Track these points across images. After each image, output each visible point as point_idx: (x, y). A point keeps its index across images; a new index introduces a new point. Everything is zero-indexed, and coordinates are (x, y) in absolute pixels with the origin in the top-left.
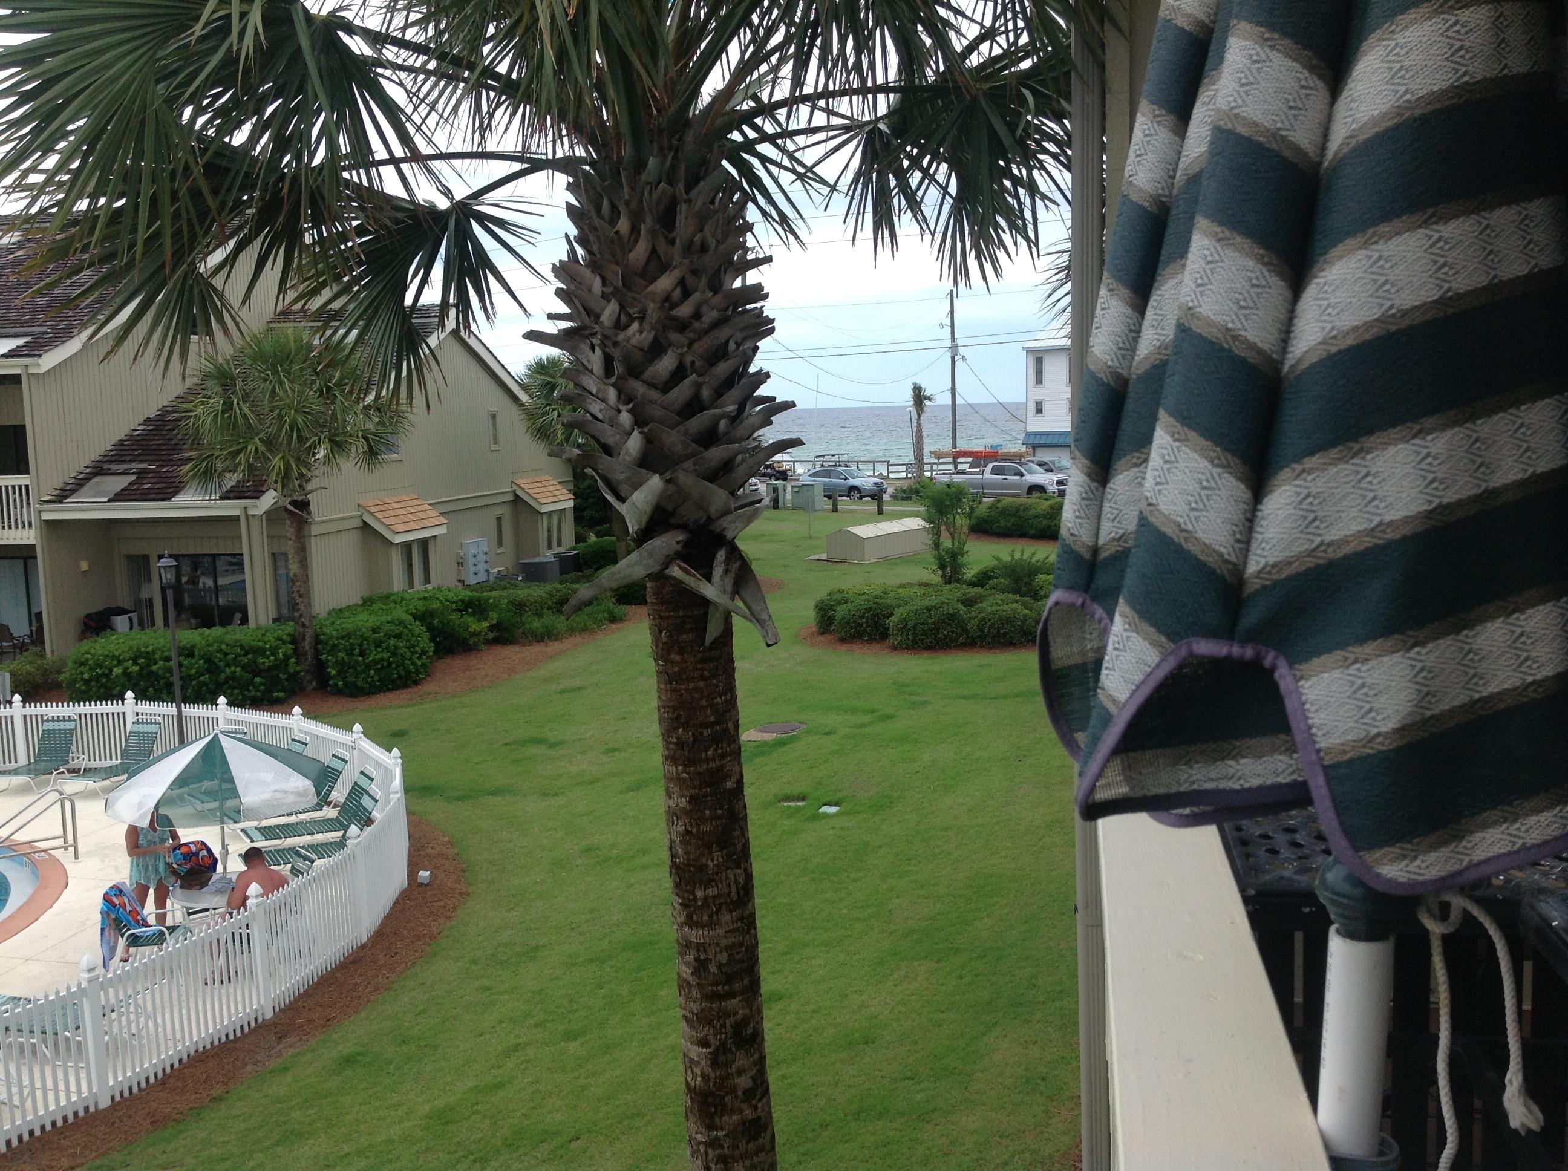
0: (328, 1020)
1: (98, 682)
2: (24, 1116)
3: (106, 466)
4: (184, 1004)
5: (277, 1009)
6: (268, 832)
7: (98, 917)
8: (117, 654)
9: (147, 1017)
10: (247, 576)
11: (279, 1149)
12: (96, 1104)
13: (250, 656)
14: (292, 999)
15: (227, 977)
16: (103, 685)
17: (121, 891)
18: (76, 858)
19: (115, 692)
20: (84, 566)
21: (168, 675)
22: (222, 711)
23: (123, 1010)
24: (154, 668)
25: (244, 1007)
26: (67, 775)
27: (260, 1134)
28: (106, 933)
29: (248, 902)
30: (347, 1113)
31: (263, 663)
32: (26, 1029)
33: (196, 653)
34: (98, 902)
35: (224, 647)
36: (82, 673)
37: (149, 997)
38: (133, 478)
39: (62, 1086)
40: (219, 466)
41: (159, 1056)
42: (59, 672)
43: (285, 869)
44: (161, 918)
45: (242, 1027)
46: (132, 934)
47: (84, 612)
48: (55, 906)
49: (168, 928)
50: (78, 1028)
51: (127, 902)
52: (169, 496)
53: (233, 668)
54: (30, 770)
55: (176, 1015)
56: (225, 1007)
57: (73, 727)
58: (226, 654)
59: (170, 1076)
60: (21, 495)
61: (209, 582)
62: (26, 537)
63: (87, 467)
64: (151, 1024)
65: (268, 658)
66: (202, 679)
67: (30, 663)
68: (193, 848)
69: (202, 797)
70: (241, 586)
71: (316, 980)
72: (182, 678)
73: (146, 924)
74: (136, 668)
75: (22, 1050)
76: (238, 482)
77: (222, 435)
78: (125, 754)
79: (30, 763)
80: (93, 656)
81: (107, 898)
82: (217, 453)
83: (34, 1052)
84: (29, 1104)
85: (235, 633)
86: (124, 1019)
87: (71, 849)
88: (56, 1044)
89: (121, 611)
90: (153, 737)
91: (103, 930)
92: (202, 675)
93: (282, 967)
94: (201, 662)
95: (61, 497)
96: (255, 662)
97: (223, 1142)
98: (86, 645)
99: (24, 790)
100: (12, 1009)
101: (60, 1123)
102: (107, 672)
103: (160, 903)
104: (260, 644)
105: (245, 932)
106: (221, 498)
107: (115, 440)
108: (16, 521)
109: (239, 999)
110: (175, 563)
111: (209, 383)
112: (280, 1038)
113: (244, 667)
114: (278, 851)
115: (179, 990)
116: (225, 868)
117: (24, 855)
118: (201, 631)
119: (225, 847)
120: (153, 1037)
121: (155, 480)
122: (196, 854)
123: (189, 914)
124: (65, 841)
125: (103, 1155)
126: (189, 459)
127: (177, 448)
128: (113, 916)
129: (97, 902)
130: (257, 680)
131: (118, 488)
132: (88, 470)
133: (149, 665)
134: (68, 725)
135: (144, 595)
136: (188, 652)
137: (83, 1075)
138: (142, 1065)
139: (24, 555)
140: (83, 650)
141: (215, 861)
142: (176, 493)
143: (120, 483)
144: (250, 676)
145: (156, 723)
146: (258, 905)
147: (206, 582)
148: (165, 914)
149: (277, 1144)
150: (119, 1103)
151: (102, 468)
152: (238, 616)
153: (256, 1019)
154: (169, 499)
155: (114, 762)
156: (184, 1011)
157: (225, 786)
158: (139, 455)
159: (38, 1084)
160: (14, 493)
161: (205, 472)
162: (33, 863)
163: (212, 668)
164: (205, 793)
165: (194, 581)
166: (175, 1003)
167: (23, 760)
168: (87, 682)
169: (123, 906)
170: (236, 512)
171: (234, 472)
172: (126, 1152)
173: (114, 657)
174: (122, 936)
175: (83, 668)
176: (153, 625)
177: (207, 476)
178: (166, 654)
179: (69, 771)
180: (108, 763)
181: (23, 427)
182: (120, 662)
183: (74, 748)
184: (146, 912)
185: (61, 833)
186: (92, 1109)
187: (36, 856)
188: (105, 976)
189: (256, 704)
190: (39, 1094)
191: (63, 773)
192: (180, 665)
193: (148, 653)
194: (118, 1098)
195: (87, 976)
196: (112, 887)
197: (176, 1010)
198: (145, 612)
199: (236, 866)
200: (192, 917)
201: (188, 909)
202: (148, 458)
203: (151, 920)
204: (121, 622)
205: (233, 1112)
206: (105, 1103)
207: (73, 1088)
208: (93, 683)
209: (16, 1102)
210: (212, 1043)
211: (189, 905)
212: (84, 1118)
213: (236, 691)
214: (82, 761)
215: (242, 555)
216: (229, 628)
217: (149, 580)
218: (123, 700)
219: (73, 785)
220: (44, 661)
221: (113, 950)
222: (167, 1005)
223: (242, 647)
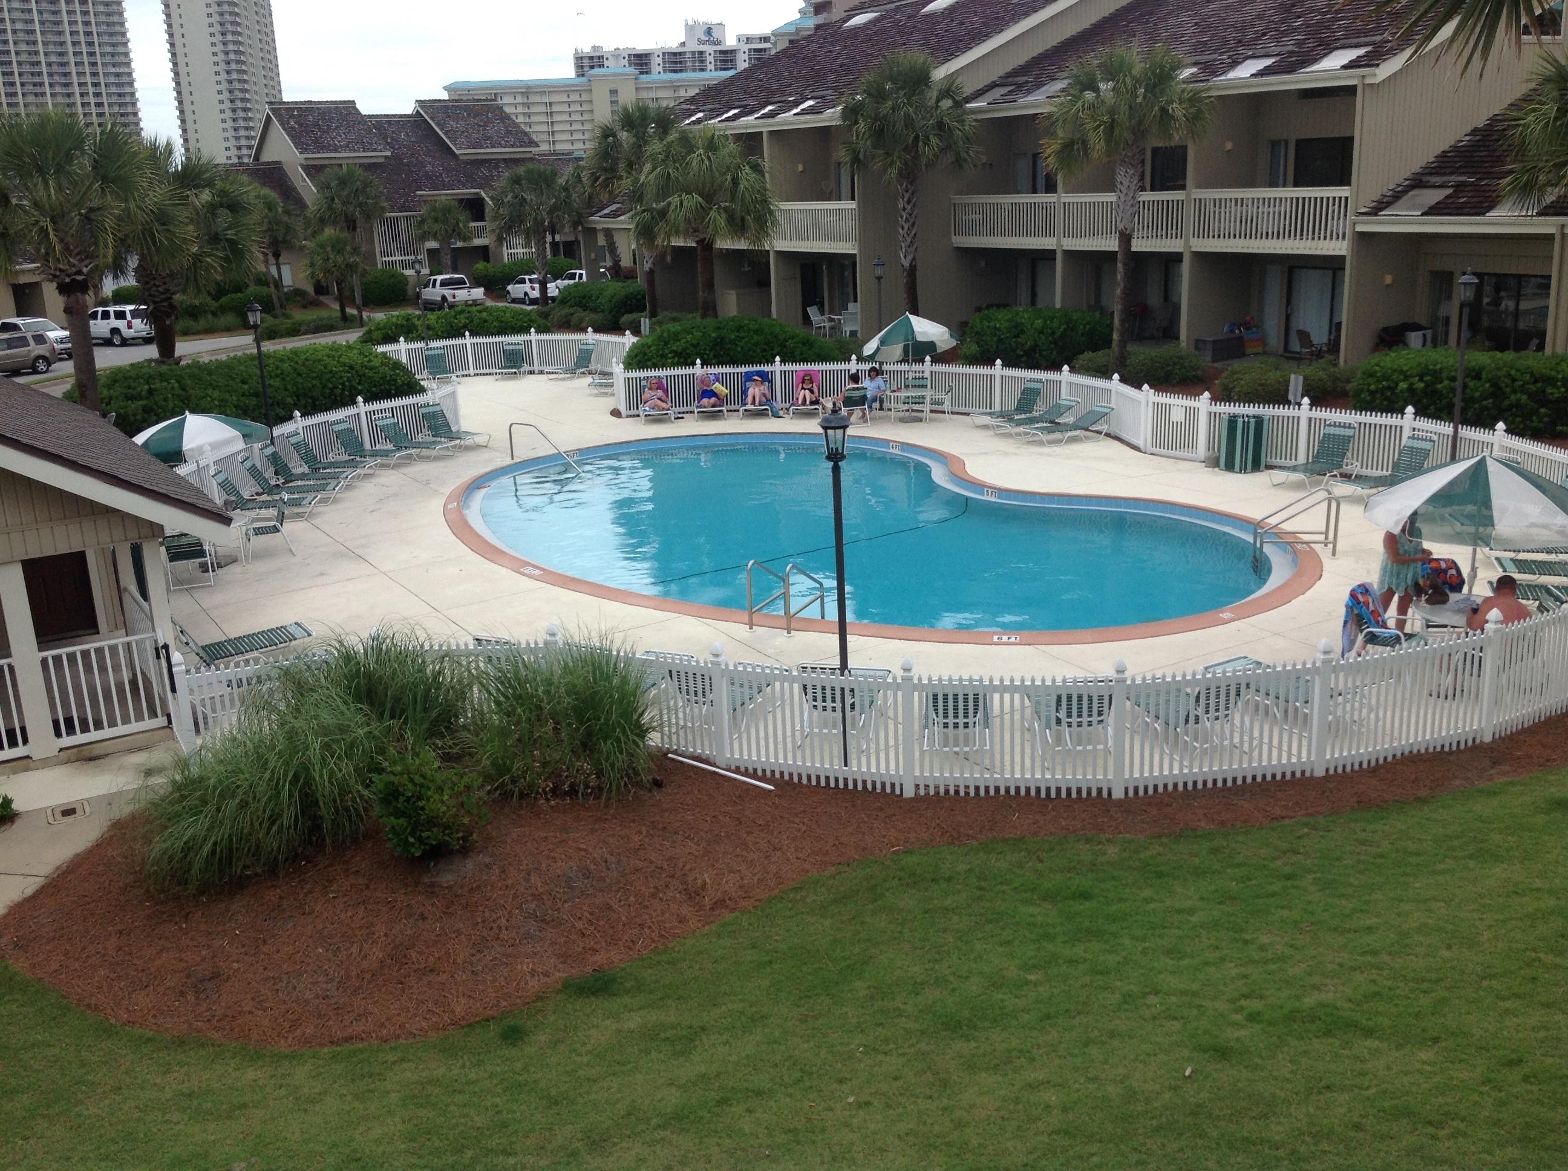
0: (1548, 760)
1: (1383, 394)
2: (1250, 763)
3: (1425, 179)
4: (1406, 707)
5: (1497, 736)
6: (1523, 566)
7: (1344, 610)
8: (1405, 368)
9: (1370, 710)
10: (1552, 303)
11: (1471, 864)
12: (1312, 770)
13: (1539, 385)
14: (1514, 730)
15: (1453, 694)
16: (1386, 399)
17: (1367, 591)
18: (1334, 554)
19: (1397, 406)
20: (1388, 279)
21: (1451, 395)
22: (1499, 437)
23: (1349, 696)
24: (1439, 386)
25: (1464, 726)
26: (1339, 478)
27: (1456, 843)
28: (1349, 625)
29: (1487, 626)
30: (1548, 852)
31: (1552, 394)
32: (1263, 691)
33: (1484, 375)
34: (1345, 596)
35: (1513, 372)
36: (1369, 385)
37: (1374, 692)
38: (1450, 191)
39: (1285, 747)
40: (1542, 178)
41: (1375, 746)
42: (1348, 381)
43: (1532, 605)
44: (1401, 624)
45: (1458, 742)
46: (1371, 632)
47: (1381, 326)
48: (1308, 593)
49: (1405, 635)
50: (1307, 702)
51: (1371, 601)
52: (1483, 210)
53: (1519, 395)
54: (1306, 469)
55: (1397, 715)
56: (1445, 721)
57: (1351, 434)
58: (1514, 380)
59: (1382, 767)
60: (1340, 206)
61: (1511, 304)
62: (1338, 247)
63: (1406, 180)
64: (1372, 716)
65: (1558, 388)
66: (1485, 403)
67: (1324, 369)
68: (1443, 565)
69: (1462, 519)
70: (1543, 312)
71: (1543, 719)
72: (1463, 400)
73: (1384, 625)
74: (1421, 385)
75: (1257, 706)
76: (1560, 197)
77: (1550, 143)
78: (1396, 466)
79: (1308, 463)
80: (1382, 368)
81: (1353, 595)
82: (1541, 165)
83: (1267, 713)
84: (1256, 753)
85: (1529, 359)
86: (1348, 705)
87: (1330, 546)
88: (1286, 711)
89: (1416, 327)
90: (1425, 453)
91: (1345, 622)
92: (1486, 399)
93: (1509, 696)
94: (1487, 385)
95: (1375, 211)
96: (1544, 391)
97: (1419, 839)
98: (1377, 358)
99: (1298, 486)
100: (1255, 669)
101: (1279, 777)
102: (1392, 385)
103: (1403, 609)
104: (1553, 373)
105: (1477, 654)
106: (1539, 214)
107: (1438, 152)
108: (1332, 232)
109: (1461, 716)
110: (1476, 281)
111: (1549, 86)
112: (1494, 763)
113: (1530, 396)
114: (1529, 586)
115: (1403, 693)
116: (1470, 590)
117: (1288, 543)
118: (1491, 353)
119: (1474, 569)
120: (1372, 727)
121: (1470, 194)
122: (1445, 571)
123: (1428, 626)
124: (1326, 538)
125: (1311, 815)
126: (1511, 172)
127: (1500, 160)
128: (1356, 612)
129: (1343, 596)
130: (1543, 410)
131: (1433, 202)
132: (1407, 183)
133: (1434, 383)
134: (1348, 432)
135: (1442, 312)
136: (1476, 374)
137: (1305, 743)
138: (1358, 749)
139: (1333, 265)
140: (1373, 362)
141: (1462, 582)
142: (1491, 208)
143: (1434, 196)
144: (1536, 406)
145: (1431, 441)
146: (1496, 631)
147: (1508, 304)
148: (1405, 621)
149: (1471, 857)
150: (1331, 776)
151: (1421, 181)
152: (1535, 341)
153: (1474, 740)
154: (1483, 214)
155: (1385, 473)
156: (1405, 714)
157: (1484, 511)
158: (1460, 167)
159: (1266, 740)
160: (1334, 205)
161: (1526, 185)
162: (1295, 552)
163: (1497, 392)
164: (1467, 516)
165: (1496, 302)
166: (1399, 704)
167: (1302, 459)
168: (1372, 393)
169: (1367, 604)
170: (1551, 230)
171: (1556, 185)
172: (1331, 819)
173: (1402, 372)
174: (1361, 631)
175: (1370, 380)
176: (1446, 343)
177: (1526, 190)
178: (1453, 374)
179: (1342, 475)
180: (1379, 473)
181: (1352, 139)
182: (1406, 378)
183: (1349, 454)
184: (1387, 615)
185: (1324, 530)
186: (1308, 774)
187: (1299, 547)
188: (1338, 661)
189: (1537, 435)
190: (1265, 748)
191: (1335, 476)
192: (1465, 386)
193: (1435, 371)
194: (1332, 772)
195: (1322, 657)
196: (1359, 586)
197: (1398, 710)
198: (1440, 329)
199: (1481, 590)
200: (1430, 630)
201: (1428, 621)
202: (1469, 170)
203: (1391, 623)
204: (1414, 338)
205: (1434, 816)
206: (1320, 772)
207: (1294, 751)
208: (1378, 395)
209: (1246, 749)
210: (1427, 749)
211: (1429, 617)
212: (1299, 780)
213: (1518, 419)
214: (1354, 467)
215: (1550, 277)
216: (1523, 353)
217: (1449, 297)
218: (1403, 414)
219: (1342, 489)
220: (1336, 369)
221: (1352, 643)
222: (1390, 703)
223: (1532, 374)
